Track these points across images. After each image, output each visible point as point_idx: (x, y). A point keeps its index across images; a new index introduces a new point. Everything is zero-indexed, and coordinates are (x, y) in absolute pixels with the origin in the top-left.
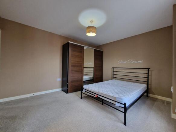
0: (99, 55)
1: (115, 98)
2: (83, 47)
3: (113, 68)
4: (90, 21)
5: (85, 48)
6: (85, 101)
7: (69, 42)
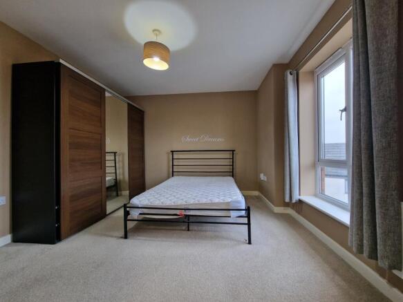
0: (137, 120)
1: (228, 203)
2: (104, 90)
3: (172, 152)
4: (154, 30)
5: (107, 94)
6: (146, 240)
7: (61, 61)
